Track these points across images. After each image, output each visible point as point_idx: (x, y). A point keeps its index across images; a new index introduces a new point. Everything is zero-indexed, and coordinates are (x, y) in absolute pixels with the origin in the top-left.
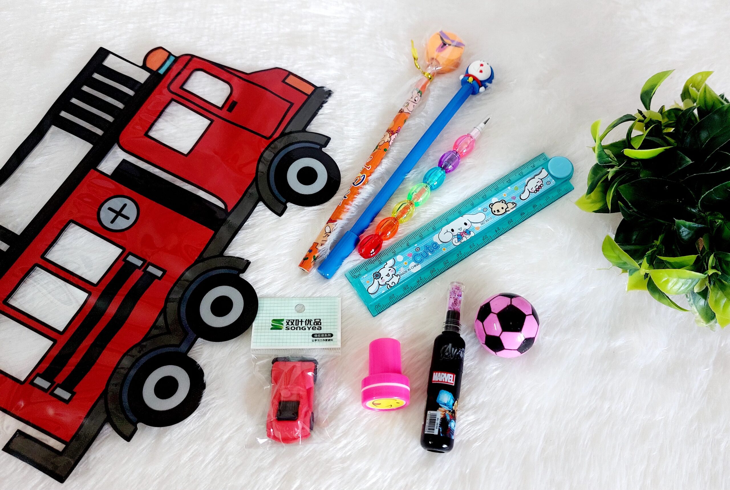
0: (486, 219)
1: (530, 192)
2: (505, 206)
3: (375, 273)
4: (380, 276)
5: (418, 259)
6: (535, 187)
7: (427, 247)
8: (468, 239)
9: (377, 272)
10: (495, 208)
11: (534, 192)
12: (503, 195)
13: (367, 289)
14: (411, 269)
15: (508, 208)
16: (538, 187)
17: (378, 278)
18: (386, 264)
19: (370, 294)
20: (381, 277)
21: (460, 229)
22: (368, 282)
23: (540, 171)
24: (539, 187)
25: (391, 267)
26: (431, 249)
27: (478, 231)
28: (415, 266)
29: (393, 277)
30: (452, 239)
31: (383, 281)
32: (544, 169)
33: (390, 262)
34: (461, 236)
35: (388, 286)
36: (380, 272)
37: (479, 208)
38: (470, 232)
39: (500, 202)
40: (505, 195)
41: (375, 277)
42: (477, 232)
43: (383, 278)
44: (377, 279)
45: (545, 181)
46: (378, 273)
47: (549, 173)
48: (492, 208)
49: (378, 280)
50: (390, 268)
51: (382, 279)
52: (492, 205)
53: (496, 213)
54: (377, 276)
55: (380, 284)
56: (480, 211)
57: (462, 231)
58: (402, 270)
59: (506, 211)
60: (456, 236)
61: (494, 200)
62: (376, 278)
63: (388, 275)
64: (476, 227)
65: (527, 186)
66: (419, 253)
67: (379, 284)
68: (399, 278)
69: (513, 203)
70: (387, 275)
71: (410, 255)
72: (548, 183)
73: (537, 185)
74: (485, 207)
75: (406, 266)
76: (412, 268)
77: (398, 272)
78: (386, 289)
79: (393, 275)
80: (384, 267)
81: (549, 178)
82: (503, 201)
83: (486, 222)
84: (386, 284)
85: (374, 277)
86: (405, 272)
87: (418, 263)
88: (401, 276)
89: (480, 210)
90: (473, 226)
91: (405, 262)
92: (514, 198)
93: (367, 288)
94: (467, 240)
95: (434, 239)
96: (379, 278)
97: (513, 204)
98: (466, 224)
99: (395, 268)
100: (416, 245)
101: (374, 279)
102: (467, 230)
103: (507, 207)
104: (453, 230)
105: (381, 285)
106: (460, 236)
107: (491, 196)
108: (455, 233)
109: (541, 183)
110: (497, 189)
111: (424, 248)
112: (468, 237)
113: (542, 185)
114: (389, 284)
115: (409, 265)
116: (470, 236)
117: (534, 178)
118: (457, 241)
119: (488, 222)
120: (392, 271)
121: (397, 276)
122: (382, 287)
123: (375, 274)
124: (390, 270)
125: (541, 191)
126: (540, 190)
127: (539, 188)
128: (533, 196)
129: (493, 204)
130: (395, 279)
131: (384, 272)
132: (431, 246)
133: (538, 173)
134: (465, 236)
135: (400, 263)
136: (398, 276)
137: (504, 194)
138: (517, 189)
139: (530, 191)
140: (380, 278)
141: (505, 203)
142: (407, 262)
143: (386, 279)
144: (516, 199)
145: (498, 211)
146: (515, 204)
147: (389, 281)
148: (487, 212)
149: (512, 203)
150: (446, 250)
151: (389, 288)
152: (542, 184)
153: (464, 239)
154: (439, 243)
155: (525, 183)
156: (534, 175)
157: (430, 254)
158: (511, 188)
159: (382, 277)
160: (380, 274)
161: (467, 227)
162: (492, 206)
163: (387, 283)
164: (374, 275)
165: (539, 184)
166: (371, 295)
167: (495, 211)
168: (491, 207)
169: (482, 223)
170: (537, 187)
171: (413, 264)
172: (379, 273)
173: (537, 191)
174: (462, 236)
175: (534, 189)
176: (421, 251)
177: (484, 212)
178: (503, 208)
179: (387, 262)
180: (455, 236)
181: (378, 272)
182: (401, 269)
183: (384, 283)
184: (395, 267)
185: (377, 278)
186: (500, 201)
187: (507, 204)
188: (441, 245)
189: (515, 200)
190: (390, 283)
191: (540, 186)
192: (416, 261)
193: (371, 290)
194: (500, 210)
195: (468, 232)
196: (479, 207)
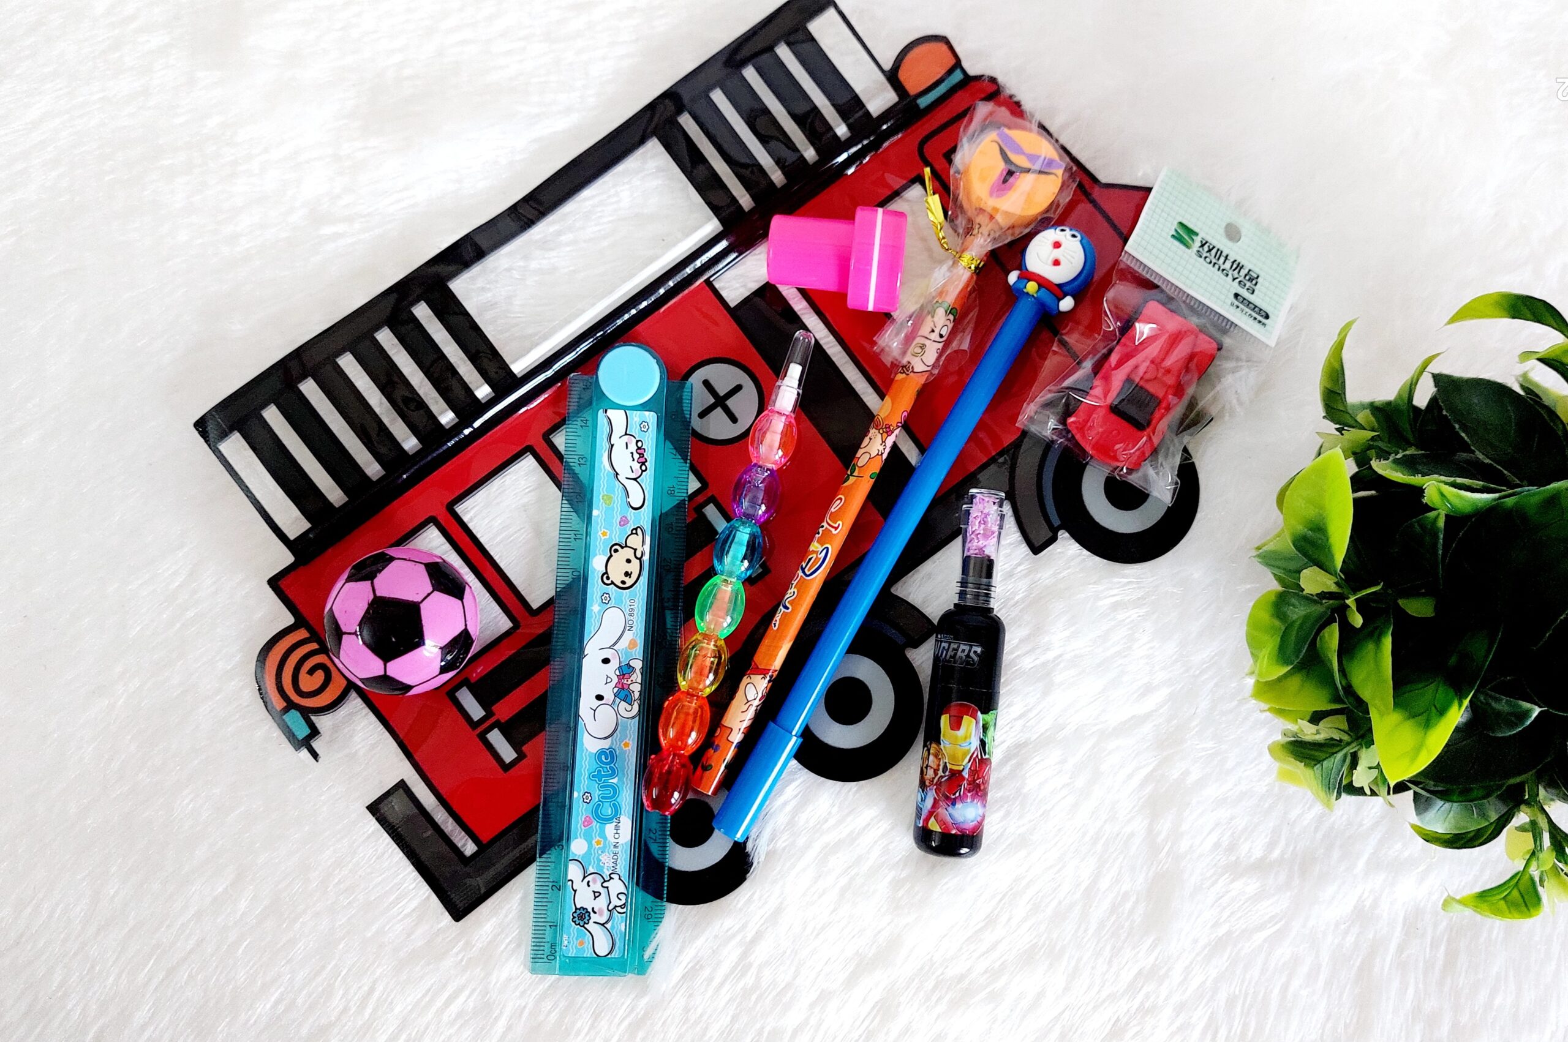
0: (627, 612)
1: (635, 479)
2: (628, 553)
3: (574, 917)
4: (587, 912)
5: (608, 811)
6: (634, 460)
7: (596, 776)
8: (639, 680)
9: (575, 912)
10: (617, 576)
11: (643, 471)
12: (603, 538)
13: (595, 956)
14: (616, 841)
15: (635, 550)
16: (638, 456)
17: (587, 918)
18: (570, 882)
19: (609, 956)
20: (590, 910)
21: (609, 680)
22: (582, 943)
23: (605, 421)
24: (639, 451)
25: (584, 877)
26: (605, 770)
27: (638, 648)
28: (617, 828)
29: (607, 887)
30: (617, 713)
31: (601, 914)
32: (609, 411)
33: (574, 872)
34: (623, 689)
35: (619, 909)
36: (578, 907)
37: (593, 608)
38: (628, 665)
39: (611, 556)
40: (604, 534)
41: (582, 924)
42: (639, 651)
43: (595, 910)
44: (588, 920)
45: (634, 430)
46: (578, 912)
47: (625, 408)
48: (612, 583)
49: (591, 921)
50: (586, 880)
51: (595, 913)
52: (606, 575)
53: (629, 582)
54: (582, 916)
55: (602, 923)
56: (599, 611)
57: (615, 680)
58: (606, 860)
59: (640, 559)
60: (618, 700)
61: (597, 564)
62: (585, 923)
63: (597, 894)
64: (627, 645)
65: (617, 474)
66: (597, 800)
67: (603, 925)
68: (618, 877)
69: (634, 531)
70: (595, 898)
71: (587, 822)
72: (643, 426)
73: (632, 453)
74: (600, 594)
75: (605, 846)
76: (617, 836)
77: (605, 870)
78: (621, 917)
79: (605, 885)
80: (575, 891)
81: (636, 417)
82: (614, 548)
83: (632, 618)
84: (610, 911)
85: (579, 924)
86: (615, 857)
87: (616, 816)
88: (618, 871)
89: (599, 608)
90: (621, 648)
91: (594, 842)
92: (624, 521)
93: (591, 954)
94: (641, 684)
95: (589, 750)
96: (589, 916)
97: (636, 534)
98: (606, 661)
99: (593, 871)
100: (576, 794)
101: (583, 926)
102: (620, 668)
103: (633, 551)
104: (600, 698)
105: (606, 922)
106: (623, 693)
107: (586, 561)
108: (609, 696)
109: (634, 441)
110: (578, 536)
111: (594, 782)
112: (637, 677)
113: (640, 444)
114: (616, 906)
115: (606, 838)
116: (638, 672)
117: (612, 446)
118: (629, 707)
119: (635, 613)
120: (595, 881)
121: (611, 878)
122: (612, 923)
123: (576, 919)
124: (588, 882)
125: (650, 455)
126: (645, 456)
127: (641, 455)
128: (648, 479)
129: (606, 573)
130: (616, 886)
131: (584, 899)
132: (601, 767)
133: (607, 429)
134: (629, 682)
135: (588, 853)
136: (612, 876)
137: (600, 533)
138: (608, 498)
139: (634, 476)
140: (592, 914)
141: (622, 548)
142: (598, 838)
143: (601, 903)
144: (629, 519)
145: (627, 574)
146: (639, 530)
147: (610, 902)
148: (612, 598)
149: (632, 534)
150: (631, 743)
151: (624, 910)
152: (637, 442)
153: (636, 688)
154: (606, 744)
155: (609, 471)
156: (605, 440)
157: (615, 781)
158: (599, 510)
159: (593, 908)
160: (584, 909)
161: (614, 664)
162: (608, 578)
163: (610, 908)
164: (575, 922)
165: (633, 447)
166: (613, 955)
167: (623, 582)
168: (609, 582)
169: (628, 627)
170: (636, 456)
171: (610, 828)
172: (579, 909)
173: (643, 463)
174: (626, 687)
175: (636, 466)
176: (596, 794)
177: (609, 606)
178: (629, 561)
179: (569, 878)
180: (614, 701)
181: (576, 909)
182: (603, 861)
183: (606, 914)
184: (591, 870)
185: (586, 921)
186: (609, 554)
187: (626, 546)
188: (612, 743)
189: (631, 522)
190: (615, 902)
191: (639, 448)
192: (609, 820)
193: (602, 948)
194: (629, 568)
195: (625, 670)
196: (592, 606)
